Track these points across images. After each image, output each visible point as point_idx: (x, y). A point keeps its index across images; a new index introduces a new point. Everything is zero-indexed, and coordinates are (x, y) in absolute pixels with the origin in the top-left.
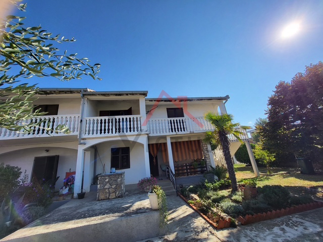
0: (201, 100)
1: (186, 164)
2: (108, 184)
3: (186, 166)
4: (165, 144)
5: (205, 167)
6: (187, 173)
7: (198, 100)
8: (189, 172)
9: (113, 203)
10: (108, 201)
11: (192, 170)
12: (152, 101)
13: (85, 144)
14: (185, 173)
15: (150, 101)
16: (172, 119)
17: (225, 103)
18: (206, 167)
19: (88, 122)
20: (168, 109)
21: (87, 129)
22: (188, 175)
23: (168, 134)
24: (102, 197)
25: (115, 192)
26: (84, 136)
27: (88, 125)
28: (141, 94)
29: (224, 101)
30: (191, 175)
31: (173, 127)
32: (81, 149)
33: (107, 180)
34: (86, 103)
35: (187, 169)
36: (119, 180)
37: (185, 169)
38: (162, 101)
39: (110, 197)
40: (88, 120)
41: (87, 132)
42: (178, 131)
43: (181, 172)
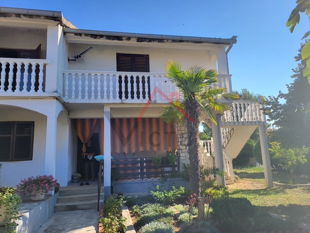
0: (181, 41)
1: (142, 159)
3: (142, 162)
4: (100, 121)
5: (176, 166)
6: (142, 174)
7: (174, 41)
8: (145, 173)
11: (152, 170)
12: (80, 35)
14: (139, 174)
15: (76, 34)
16: (123, 74)
17: (228, 50)
18: (178, 166)
20: (119, 56)
22: (142, 178)
23: (105, 101)
28: (47, 17)
29: (227, 48)
30: (149, 178)
31: (123, 90)
35: (142, 168)
37: (138, 168)
38: (102, 36)
42: (127, 97)
43: (130, 172)
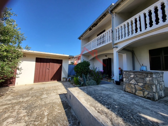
2: (133, 80)
9: (135, 102)
10: (132, 96)
13: (117, 47)
19: (117, 31)
21: (118, 36)
24: (128, 90)
25: (143, 90)
26: (116, 42)
27: (118, 33)
32: (115, 51)
33: (132, 76)
34: (114, 16)
36: (148, 79)
39: (137, 93)
40: (117, 29)
41: (118, 38)
